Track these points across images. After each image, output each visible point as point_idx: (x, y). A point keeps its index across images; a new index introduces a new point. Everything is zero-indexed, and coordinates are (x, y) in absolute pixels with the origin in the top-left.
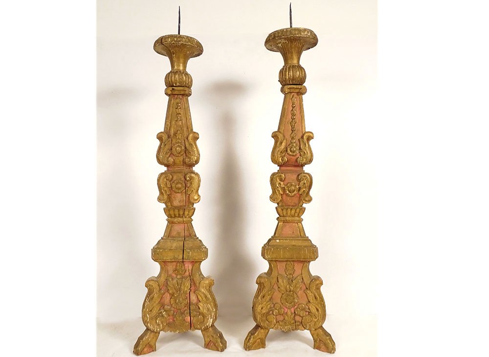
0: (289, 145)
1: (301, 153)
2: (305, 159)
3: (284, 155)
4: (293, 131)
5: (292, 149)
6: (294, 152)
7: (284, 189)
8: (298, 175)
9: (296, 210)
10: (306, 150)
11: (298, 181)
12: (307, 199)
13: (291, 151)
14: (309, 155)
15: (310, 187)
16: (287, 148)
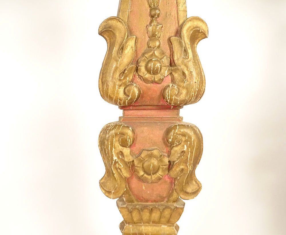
0: (143, 54)
1: (176, 75)
2: (184, 92)
3: (132, 81)
4: (152, 17)
5: (151, 65)
6: (155, 72)
7: (131, 167)
8: (168, 132)
9: (161, 213)
10: (187, 66)
11: (166, 145)
12: (189, 190)
13: (148, 70)
14: (195, 79)
15: (197, 160)
16: (138, 63)
